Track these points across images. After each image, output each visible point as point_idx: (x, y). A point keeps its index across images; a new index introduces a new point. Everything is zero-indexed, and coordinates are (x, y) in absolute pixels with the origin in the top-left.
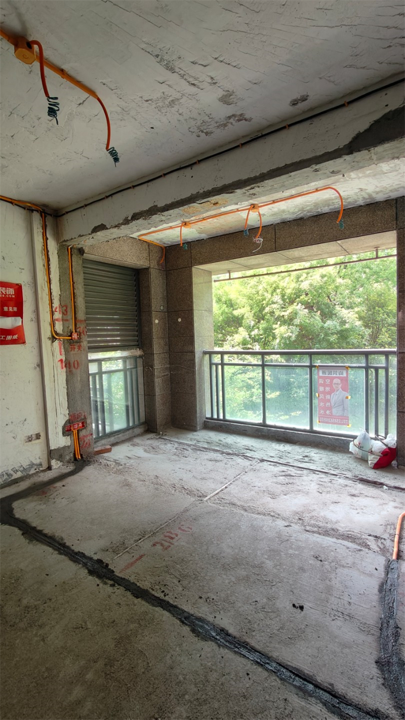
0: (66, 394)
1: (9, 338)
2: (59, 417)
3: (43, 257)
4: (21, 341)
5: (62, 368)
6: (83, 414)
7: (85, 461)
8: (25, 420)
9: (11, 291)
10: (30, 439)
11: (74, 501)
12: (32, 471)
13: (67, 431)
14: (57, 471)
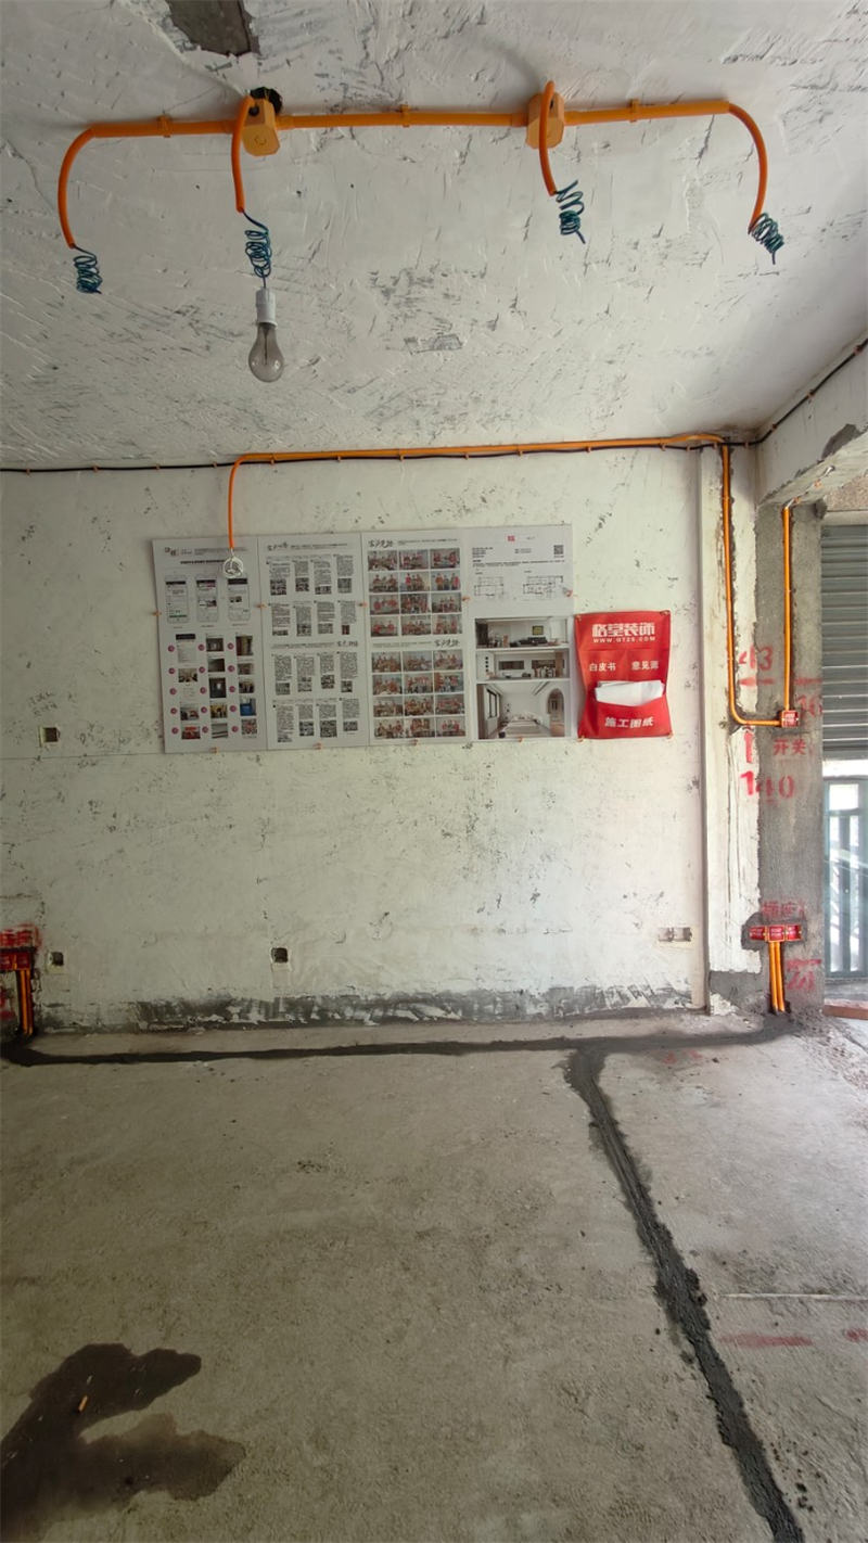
0: (756, 852)
1: (636, 723)
2: (736, 903)
3: (721, 543)
4: (661, 729)
5: (751, 793)
6: (799, 908)
7: (791, 1021)
8: (662, 895)
9: (648, 629)
10: (669, 936)
11: (717, 1105)
12: (669, 1005)
13: (754, 938)
14: (720, 1021)
